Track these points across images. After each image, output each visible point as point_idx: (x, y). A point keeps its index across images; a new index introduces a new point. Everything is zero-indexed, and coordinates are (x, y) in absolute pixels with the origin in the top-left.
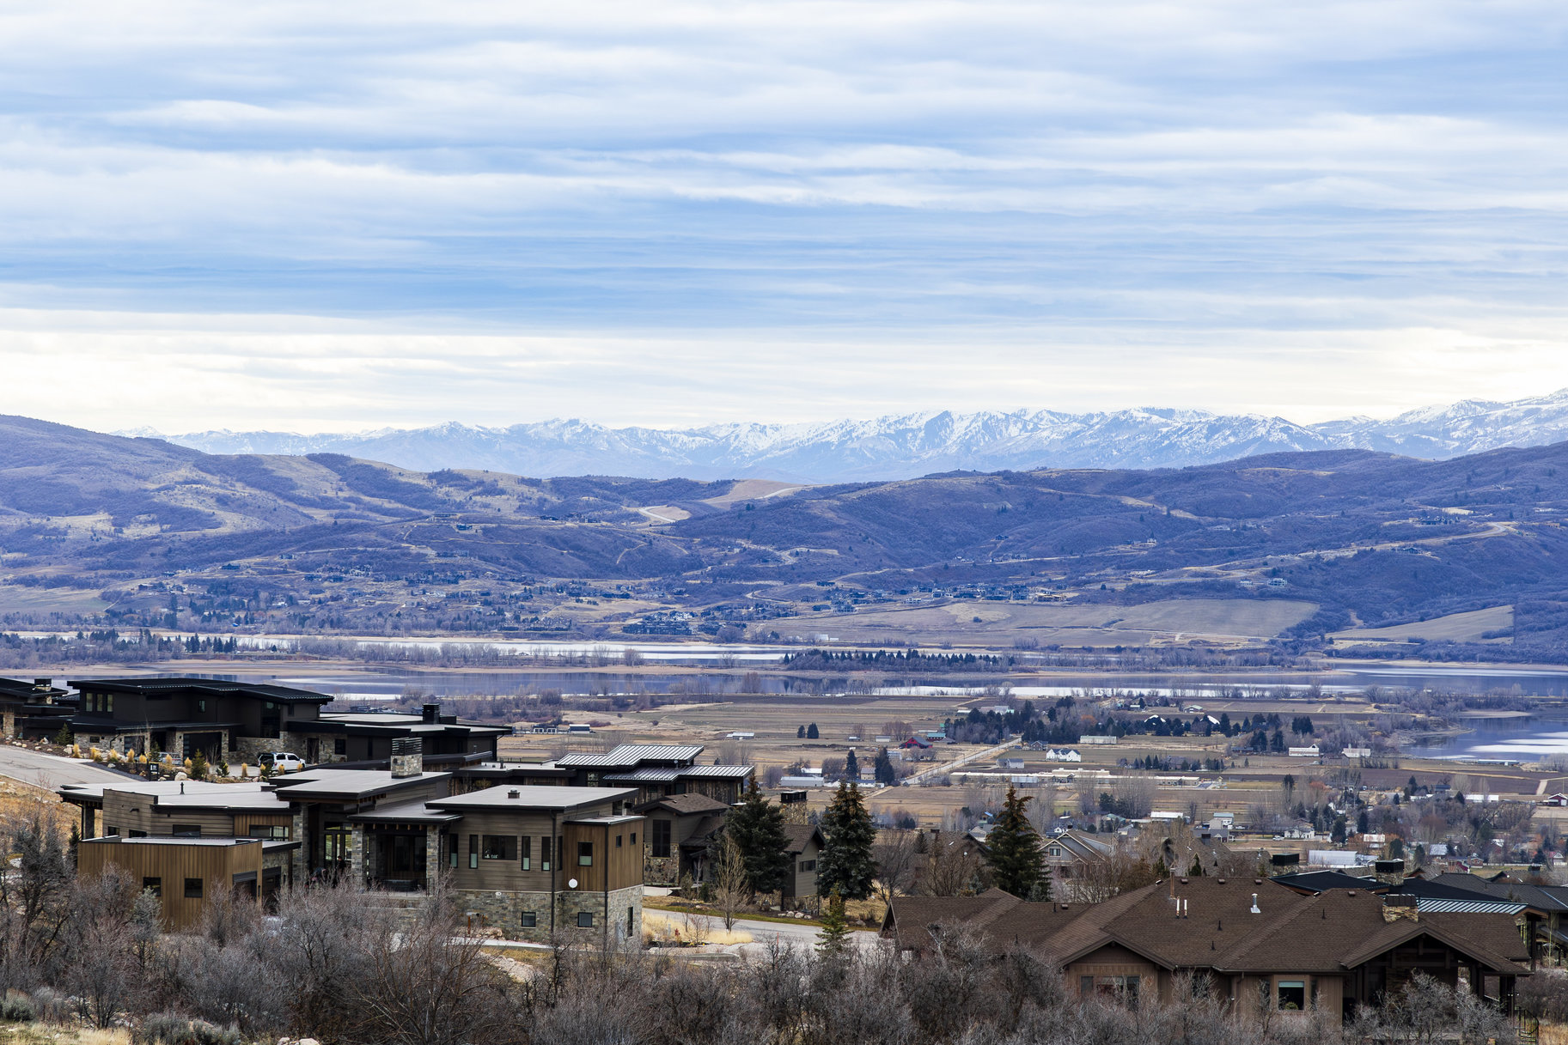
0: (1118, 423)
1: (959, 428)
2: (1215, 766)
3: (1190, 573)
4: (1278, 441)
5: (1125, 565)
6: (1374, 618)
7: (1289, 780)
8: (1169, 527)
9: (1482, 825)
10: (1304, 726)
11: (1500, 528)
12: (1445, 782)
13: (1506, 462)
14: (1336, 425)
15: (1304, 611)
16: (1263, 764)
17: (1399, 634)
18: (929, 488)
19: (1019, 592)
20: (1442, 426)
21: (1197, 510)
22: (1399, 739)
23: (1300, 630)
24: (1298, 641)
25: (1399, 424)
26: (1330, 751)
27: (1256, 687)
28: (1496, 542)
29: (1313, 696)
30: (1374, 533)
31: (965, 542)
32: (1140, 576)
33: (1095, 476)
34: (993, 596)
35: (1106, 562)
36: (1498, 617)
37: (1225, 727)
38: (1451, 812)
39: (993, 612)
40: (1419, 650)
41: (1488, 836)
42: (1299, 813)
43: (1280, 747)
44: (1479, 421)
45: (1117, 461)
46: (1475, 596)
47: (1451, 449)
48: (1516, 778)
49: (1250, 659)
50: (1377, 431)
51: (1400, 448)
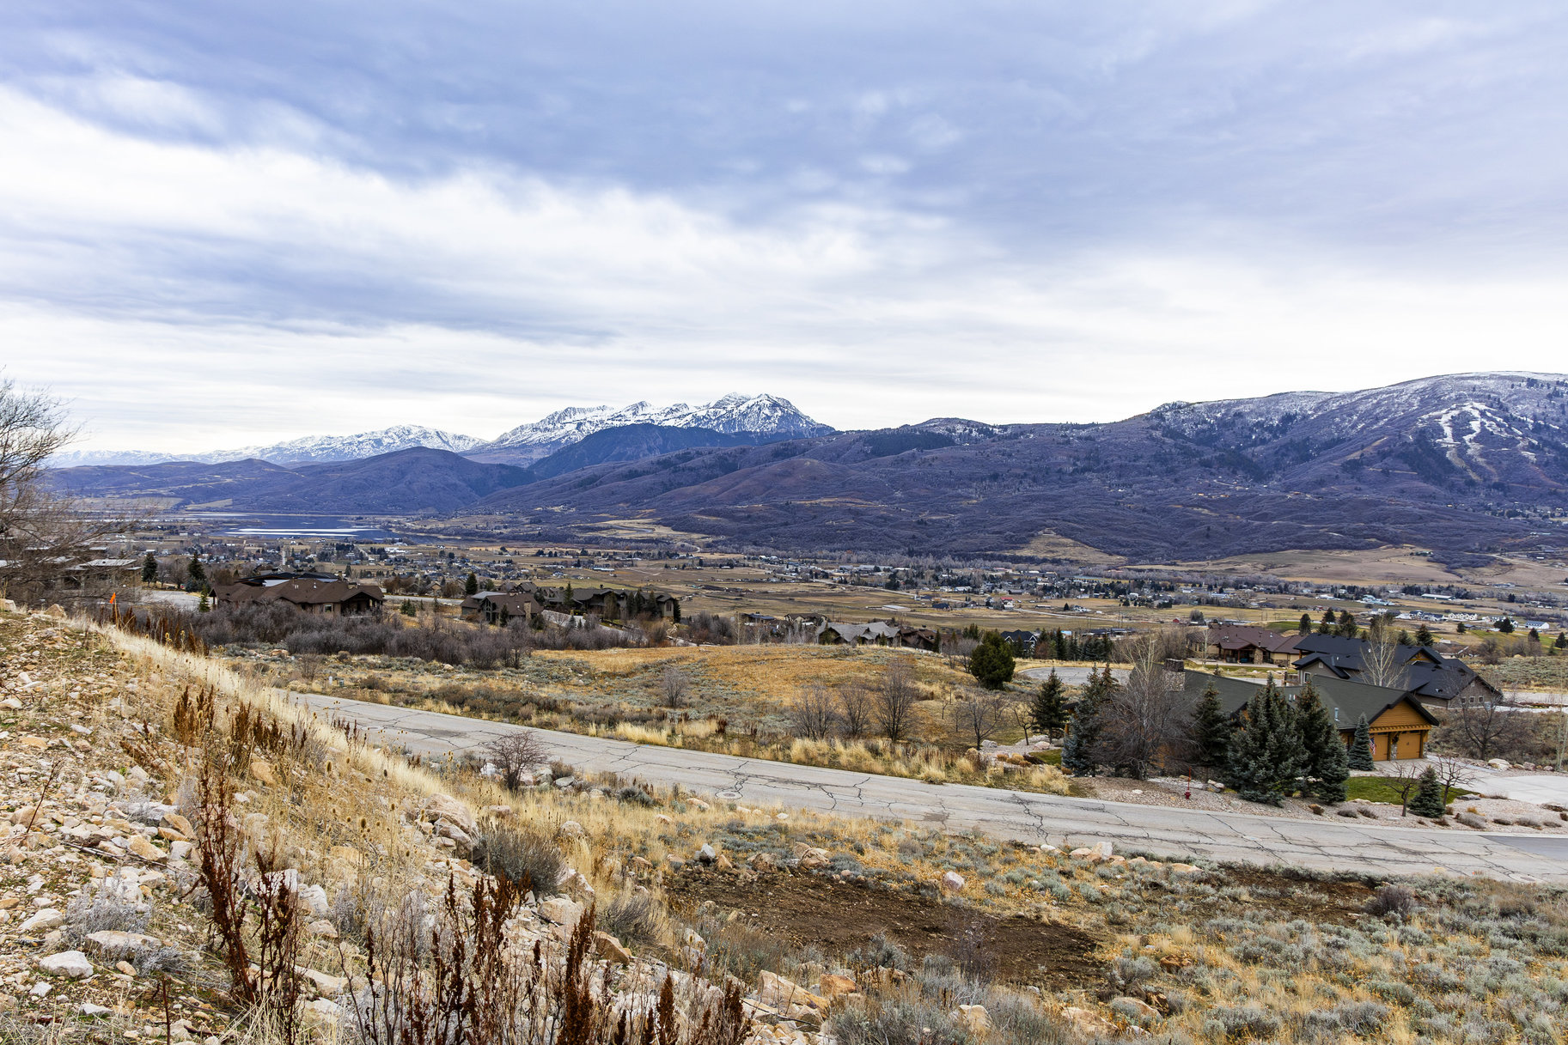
0: (126, 454)
1: (83, 455)
2: (161, 538)
3: (150, 491)
4: (169, 459)
5: (131, 489)
6: (197, 502)
7: (182, 541)
8: (142, 480)
9: (232, 551)
10: (183, 528)
11: (228, 480)
12: (221, 541)
13: (229, 465)
14: (183, 456)
15: (179, 500)
16: (173, 538)
17: (204, 506)
18: (78, 469)
19: (103, 496)
20: (210, 456)
21: (150, 475)
22: (207, 531)
23: (179, 505)
24: (177, 509)
25: (200, 456)
26: (191, 534)
27: (169, 519)
28: (227, 484)
29: (184, 521)
30: (196, 481)
31: (88, 483)
32: (135, 492)
33: (122, 467)
34: (96, 497)
35: (126, 488)
36: (229, 502)
37: (162, 529)
38: (224, 549)
39: (96, 501)
40: (209, 510)
41: (234, 554)
42: (185, 549)
43: (177, 533)
44: (220, 455)
45: (127, 462)
46: (222, 496)
47: (213, 462)
48: (237, 540)
49: (166, 512)
50: (194, 457)
51: (199, 460)
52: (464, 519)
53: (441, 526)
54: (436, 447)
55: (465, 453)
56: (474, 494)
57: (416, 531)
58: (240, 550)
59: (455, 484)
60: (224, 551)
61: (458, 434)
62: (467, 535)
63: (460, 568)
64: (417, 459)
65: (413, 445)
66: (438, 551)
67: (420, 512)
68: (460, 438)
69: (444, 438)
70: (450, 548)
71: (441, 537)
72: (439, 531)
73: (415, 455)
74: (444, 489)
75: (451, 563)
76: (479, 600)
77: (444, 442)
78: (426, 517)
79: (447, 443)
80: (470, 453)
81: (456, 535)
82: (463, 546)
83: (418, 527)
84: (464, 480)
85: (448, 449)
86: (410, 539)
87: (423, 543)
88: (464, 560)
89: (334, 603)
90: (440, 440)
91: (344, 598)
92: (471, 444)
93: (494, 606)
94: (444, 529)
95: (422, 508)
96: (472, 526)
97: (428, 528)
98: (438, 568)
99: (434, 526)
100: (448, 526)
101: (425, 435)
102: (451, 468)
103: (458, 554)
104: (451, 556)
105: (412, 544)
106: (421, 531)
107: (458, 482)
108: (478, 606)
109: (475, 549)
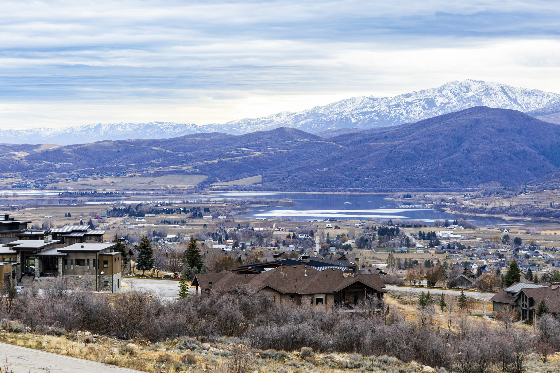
0: (149, 126)
1: (104, 128)
2: (183, 222)
3: (172, 168)
4: (194, 131)
5: (153, 166)
6: (223, 179)
7: (205, 225)
8: (166, 155)
9: (260, 237)
10: (207, 210)
11: (257, 154)
12: (248, 225)
13: (258, 135)
14: (209, 126)
15: (204, 178)
16: (196, 221)
17: (231, 184)
18: (97, 145)
19: (124, 174)
20: (238, 125)
21: (173, 150)
22: (233, 213)
23: (203, 183)
24: (201, 188)
25: (226, 125)
26: (215, 217)
27: (193, 200)
28: (256, 158)
29: (208, 202)
30: (222, 156)
31: (108, 160)
32: (158, 169)
33: (144, 141)
34: (117, 176)
35: (148, 165)
36: (258, 178)
37: (185, 211)
38: (250, 234)
39: (117, 180)
40: (236, 188)
41: (262, 239)
42: (209, 235)
43: (201, 216)
44: (249, 124)
45: (149, 136)
46: (251, 173)
47: (241, 132)
48: (266, 223)
49: (190, 192)
50: (220, 127)
51: (227, 131)
52: (536, 196)
53: (506, 203)
54: (500, 106)
55: (537, 113)
56: (547, 162)
57: (475, 211)
58: (269, 235)
59: (524, 151)
60: (251, 236)
61: (530, 88)
62: (539, 215)
63: (528, 257)
64: (477, 122)
65: (473, 104)
66: (501, 236)
67: (481, 187)
68: (531, 93)
69: (511, 95)
70: (516, 231)
71: (507, 218)
72: (504, 211)
73: (475, 117)
74: (510, 158)
75: (518, 250)
76: (513, 294)
77: (511, 99)
78: (488, 194)
79: (515, 101)
80: (544, 113)
81: (524, 215)
82: (533, 229)
83: (479, 206)
84: (536, 147)
85: (516, 108)
86: (468, 221)
87: (483, 226)
88: (533, 247)
89: (327, 295)
90: (505, 97)
91: (337, 289)
92: (545, 101)
93: (532, 302)
94: (511, 208)
95: (483, 182)
96: (545, 204)
97: (490, 206)
98: (501, 256)
99: (497, 205)
100: (514, 204)
101: (487, 91)
102: (519, 132)
103: (525, 239)
104: (518, 241)
105: (470, 227)
106: (482, 210)
107: (527, 149)
108: (512, 302)
109: (548, 232)
